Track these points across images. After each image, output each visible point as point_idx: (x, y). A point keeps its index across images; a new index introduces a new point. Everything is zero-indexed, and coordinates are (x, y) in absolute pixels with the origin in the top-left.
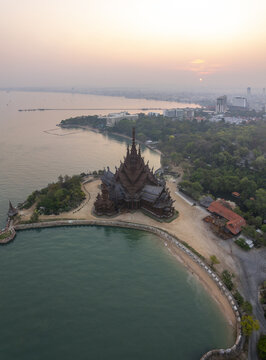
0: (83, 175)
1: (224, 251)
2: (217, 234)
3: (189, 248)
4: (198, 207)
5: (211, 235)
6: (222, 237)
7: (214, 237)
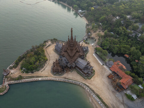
0: (45, 42)
1: (119, 101)
2: (115, 88)
3: (100, 98)
4: (105, 66)
5: (112, 88)
6: (118, 91)
7: (114, 90)
